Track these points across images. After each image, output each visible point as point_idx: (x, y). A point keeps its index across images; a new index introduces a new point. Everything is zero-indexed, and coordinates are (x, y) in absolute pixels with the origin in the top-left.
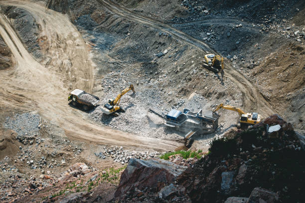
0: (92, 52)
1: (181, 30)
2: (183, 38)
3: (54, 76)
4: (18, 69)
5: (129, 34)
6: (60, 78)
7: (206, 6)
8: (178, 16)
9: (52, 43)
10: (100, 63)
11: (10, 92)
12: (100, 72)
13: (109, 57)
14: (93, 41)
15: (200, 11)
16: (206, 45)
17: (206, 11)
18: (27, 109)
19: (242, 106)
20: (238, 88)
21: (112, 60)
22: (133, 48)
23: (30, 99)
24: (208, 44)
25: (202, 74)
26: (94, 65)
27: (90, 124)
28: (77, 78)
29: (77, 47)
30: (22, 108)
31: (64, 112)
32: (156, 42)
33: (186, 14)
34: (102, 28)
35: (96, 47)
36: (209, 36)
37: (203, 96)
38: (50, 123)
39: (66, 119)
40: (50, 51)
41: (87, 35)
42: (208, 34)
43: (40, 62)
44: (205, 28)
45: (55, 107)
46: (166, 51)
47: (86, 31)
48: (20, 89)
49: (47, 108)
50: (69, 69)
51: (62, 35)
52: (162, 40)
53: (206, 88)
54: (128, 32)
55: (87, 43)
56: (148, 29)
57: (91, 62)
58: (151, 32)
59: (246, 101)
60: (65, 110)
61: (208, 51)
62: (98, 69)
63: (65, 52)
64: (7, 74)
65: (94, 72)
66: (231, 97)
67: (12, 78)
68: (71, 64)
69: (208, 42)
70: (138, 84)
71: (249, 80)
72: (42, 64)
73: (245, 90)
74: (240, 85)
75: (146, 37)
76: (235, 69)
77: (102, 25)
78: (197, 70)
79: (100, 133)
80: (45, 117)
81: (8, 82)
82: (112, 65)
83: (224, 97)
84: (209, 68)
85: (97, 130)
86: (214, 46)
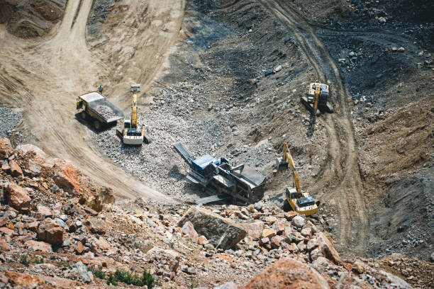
0: (178, 46)
1: (323, 40)
2: (315, 52)
3: (92, 66)
4: (48, 42)
5: (251, 30)
6: (99, 71)
7: (388, 10)
8: (336, 17)
9: (130, 17)
10: (178, 65)
11: (6, 73)
12: (167, 78)
13: (198, 58)
14: (193, 31)
15: (373, 16)
16: (336, 70)
17: (383, 19)
18: (11, 102)
19: (314, 177)
20: (328, 146)
21: (199, 64)
22: (242, 54)
23: (27, 90)
24: (340, 71)
25: (290, 112)
26: (166, 64)
27: (86, 148)
28: (125, 77)
29: (162, 33)
30: (6, 99)
31: (61, 121)
32: (276, 51)
33: (347, 17)
34: (223, 13)
35: (191, 39)
36: (351, 57)
37: (275, 148)
38: (29, 131)
39: (56, 132)
40: (115, 29)
41: (192, 18)
42: (352, 53)
43: (88, 41)
44: (354, 44)
45: (54, 110)
46: (278, 68)
47: (196, 13)
48: (24, 71)
49: (42, 108)
50: (124, 61)
51: (153, 10)
52: (284, 50)
53: (284, 136)
54: (250, 28)
55: (182, 31)
56: (277, 27)
57: (167, 59)
58: (278, 33)
59: (328, 170)
60: (66, 118)
61: (332, 79)
62: (167, 72)
63: (136, 35)
64: (24, 46)
65: (158, 75)
66: (309, 159)
67: (26, 54)
68: (133, 55)
69: (341, 66)
70: (209, 110)
71: (355, 140)
72: (87, 45)
73: (335, 153)
74: (335, 144)
75: (268, 40)
76: (349, 118)
77: (225, 10)
78: (289, 105)
79: (89, 164)
80: (28, 121)
81: (16, 57)
82: (193, 72)
83: (299, 156)
84: (306, 106)
85: (89, 160)
86: (347, 75)
